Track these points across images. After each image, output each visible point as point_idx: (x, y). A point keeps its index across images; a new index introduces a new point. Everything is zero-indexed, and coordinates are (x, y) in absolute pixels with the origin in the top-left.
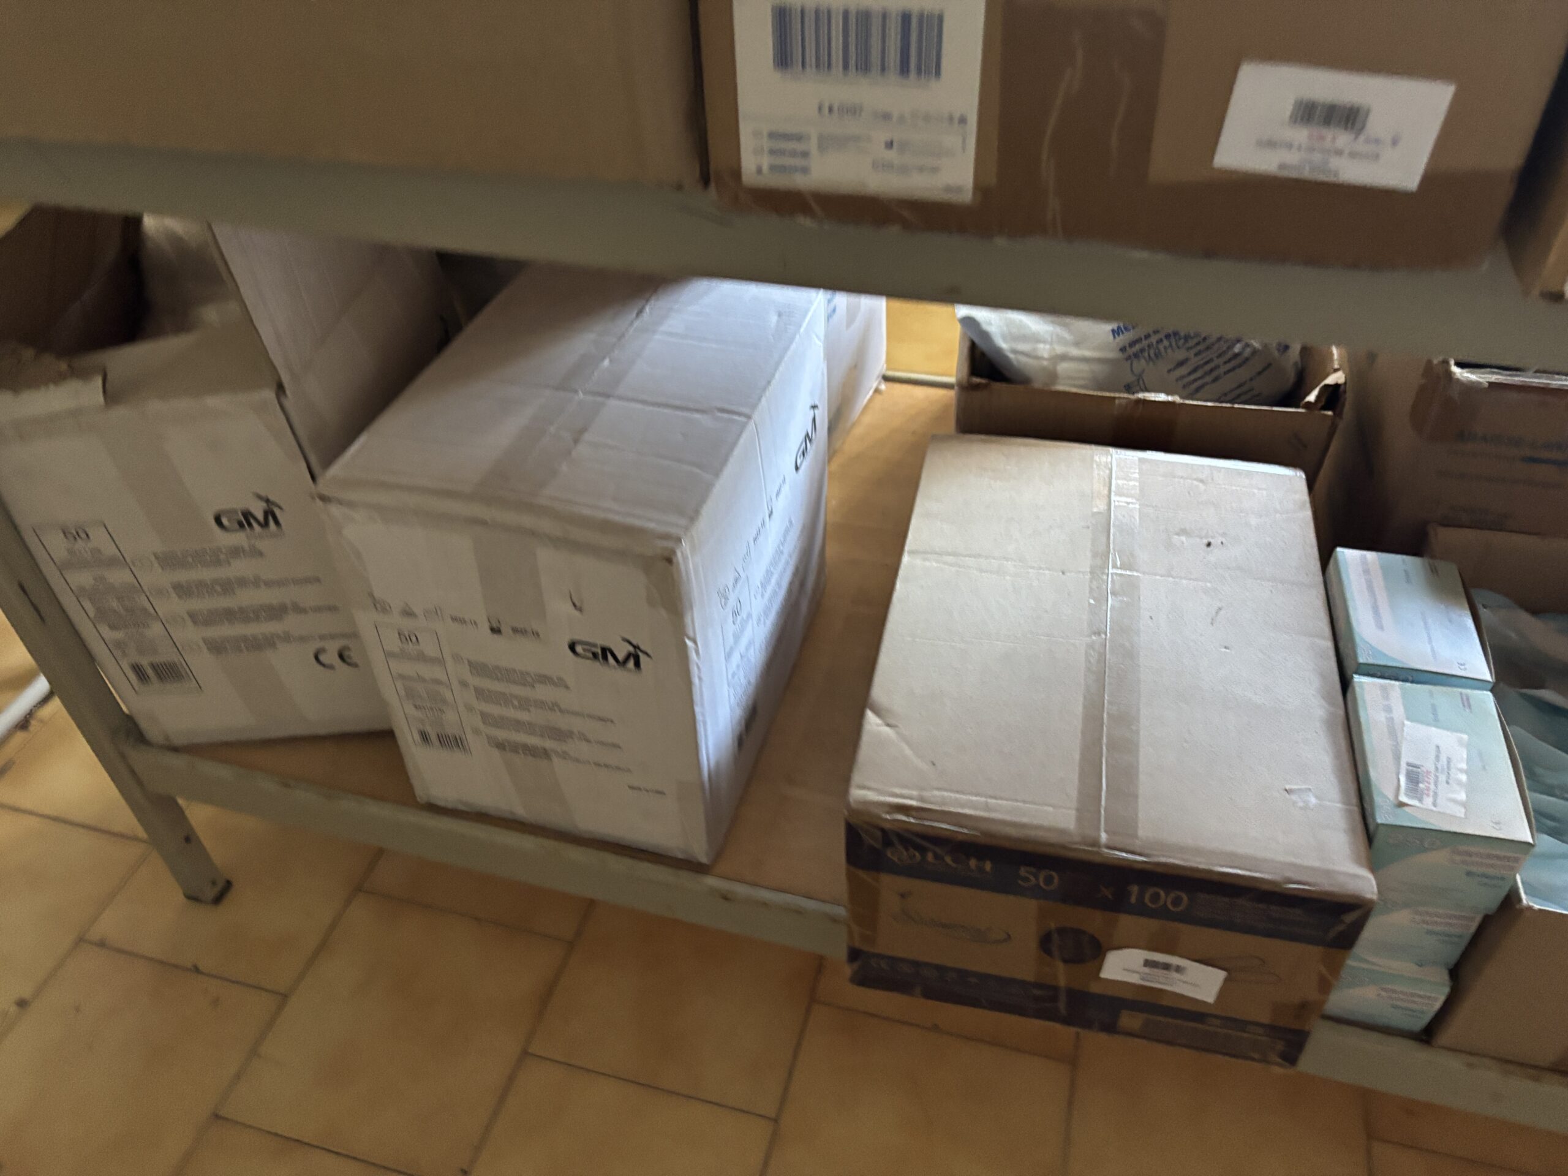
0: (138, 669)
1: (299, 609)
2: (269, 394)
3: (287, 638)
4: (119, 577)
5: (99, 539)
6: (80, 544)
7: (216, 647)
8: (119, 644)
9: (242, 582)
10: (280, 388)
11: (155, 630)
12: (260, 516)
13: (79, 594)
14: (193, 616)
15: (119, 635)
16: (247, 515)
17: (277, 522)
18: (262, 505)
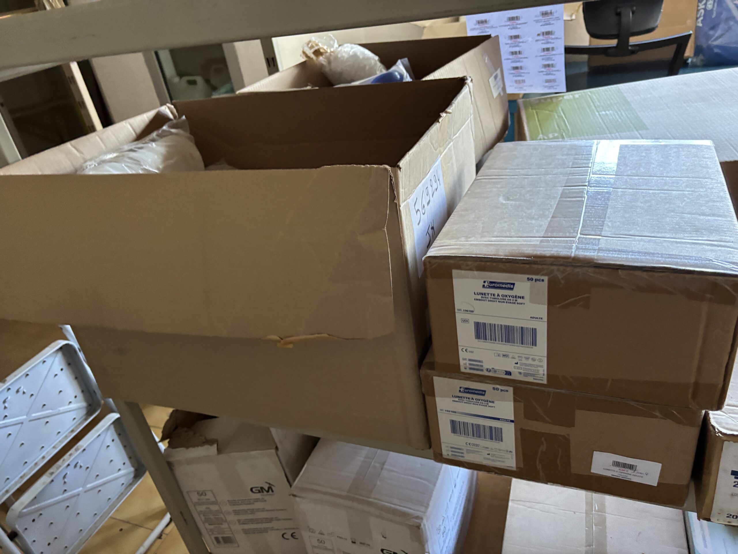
0: (217, 539)
1: (278, 519)
2: (273, 451)
3: (272, 529)
4: (214, 508)
5: (209, 495)
6: (202, 497)
7: (246, 532)
8: (212, 531)
9: (258, 510)
10: (277, 448)
11: (225, 526)
12: (267, 489)
13: (200, 513)
14: (239, 521)
15: (212, 527)
16: (262, 488)
17: (272, 491)
18: (268, 485)
